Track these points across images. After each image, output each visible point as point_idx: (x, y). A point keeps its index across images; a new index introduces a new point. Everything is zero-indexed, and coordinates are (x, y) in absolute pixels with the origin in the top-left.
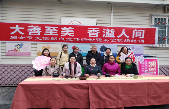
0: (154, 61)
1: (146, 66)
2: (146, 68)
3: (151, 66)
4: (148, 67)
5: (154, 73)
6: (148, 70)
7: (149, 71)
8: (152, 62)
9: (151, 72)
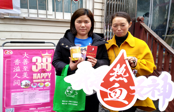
0: (47, 54)
1: (25, 68)
2: (25, 75)
3: (39, 68)
4: (31, 73)
5: (44, 86)
6: (31, 80)
7: (32, 82)
8: (42, 57)
9: (38, 83)
